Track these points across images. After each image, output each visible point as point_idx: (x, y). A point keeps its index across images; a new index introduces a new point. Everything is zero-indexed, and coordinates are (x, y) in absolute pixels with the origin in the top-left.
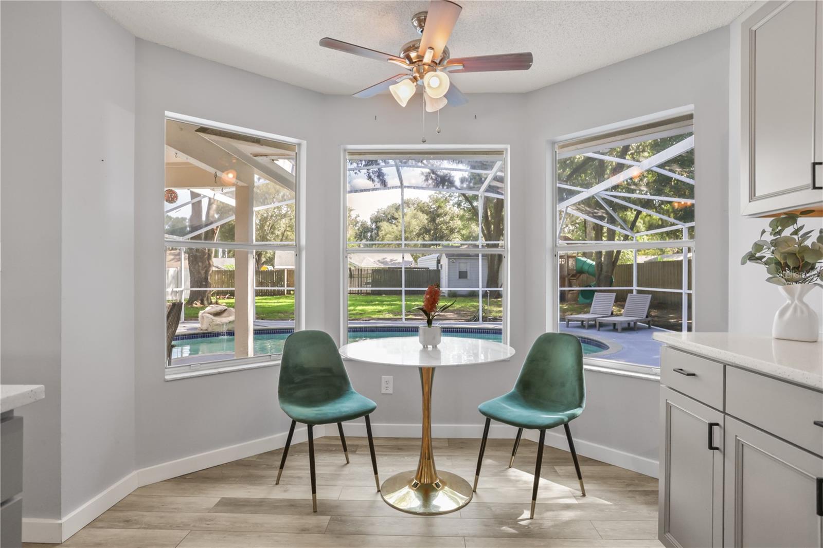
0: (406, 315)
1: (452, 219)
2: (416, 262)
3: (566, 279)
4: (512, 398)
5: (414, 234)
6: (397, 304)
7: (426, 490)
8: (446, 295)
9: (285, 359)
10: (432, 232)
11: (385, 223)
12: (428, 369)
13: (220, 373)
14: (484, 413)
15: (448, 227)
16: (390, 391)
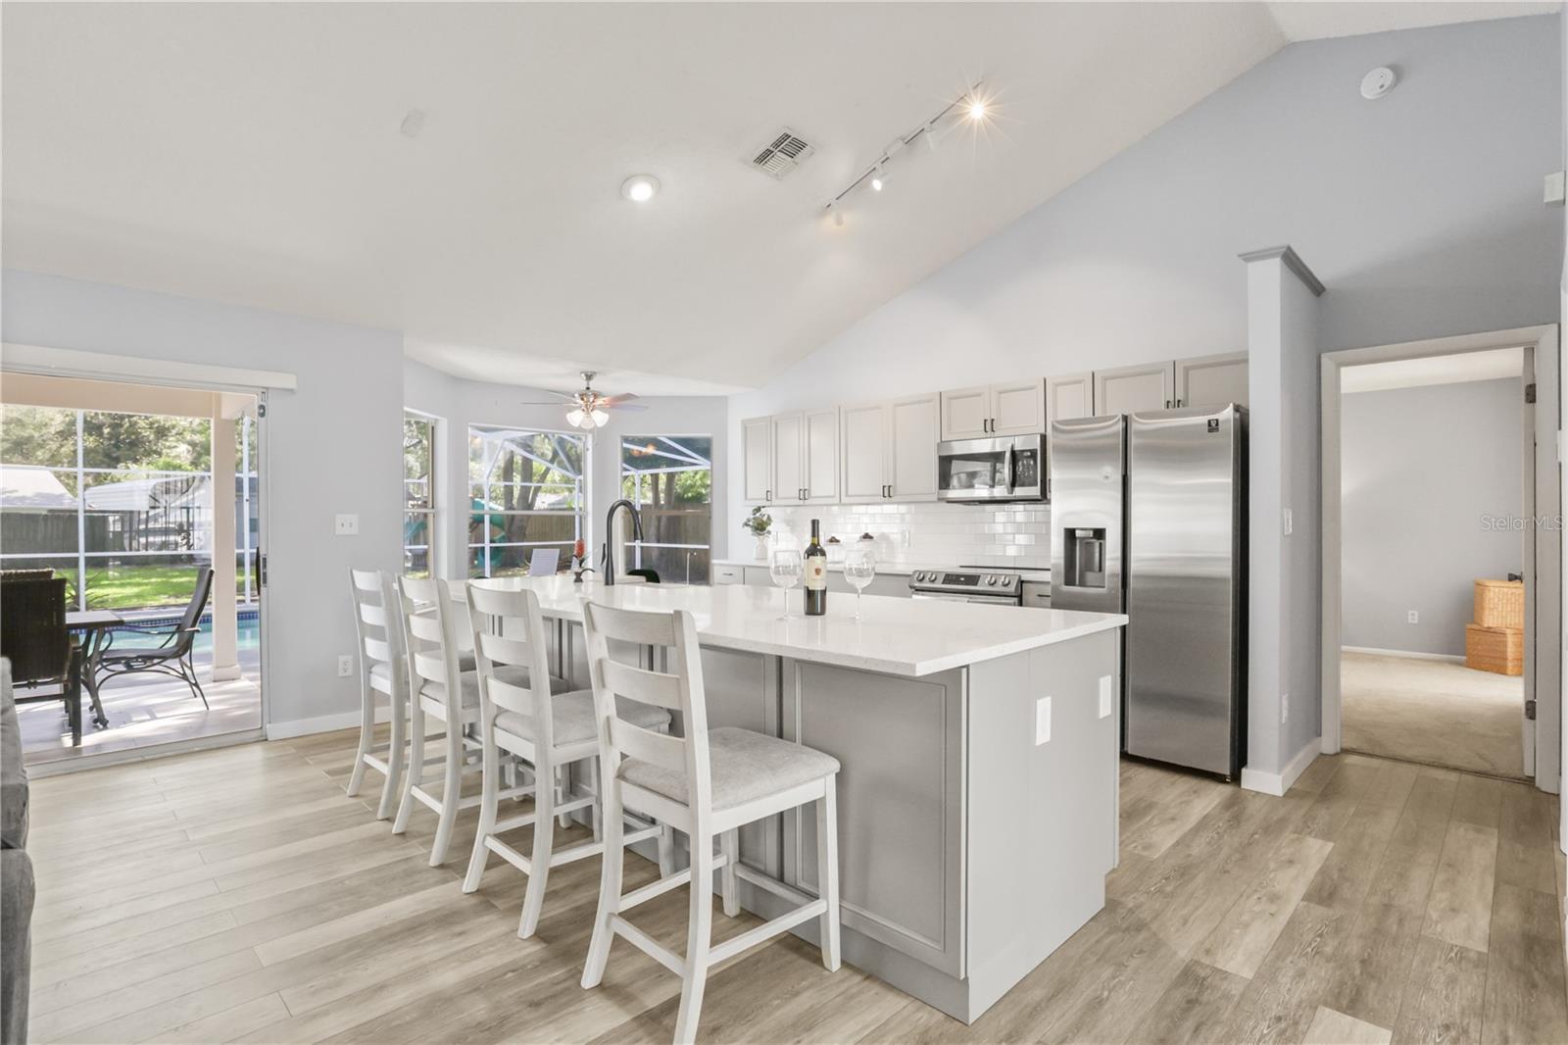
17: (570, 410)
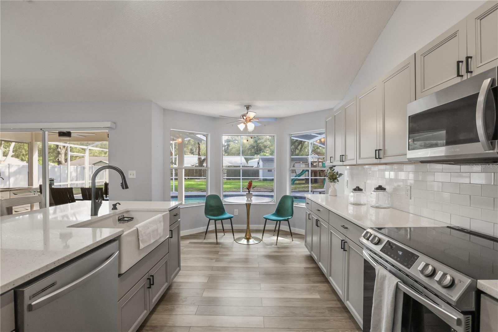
0: (242, 190)
1: (266, 141)
2: (247, 163)
3: (318, 172)
4: (274, 215)
5: (247, 148)
6: (238, 184)
7: (248, 239)
8: (262, 180)
9: (206, 203)
10: (256, 147)
11: (232, 142)
12: (249, 204)
13: (185, 208)
14: (265, 218)
15: (263, 145)
16: (237, 214)
17: (240, 123)
